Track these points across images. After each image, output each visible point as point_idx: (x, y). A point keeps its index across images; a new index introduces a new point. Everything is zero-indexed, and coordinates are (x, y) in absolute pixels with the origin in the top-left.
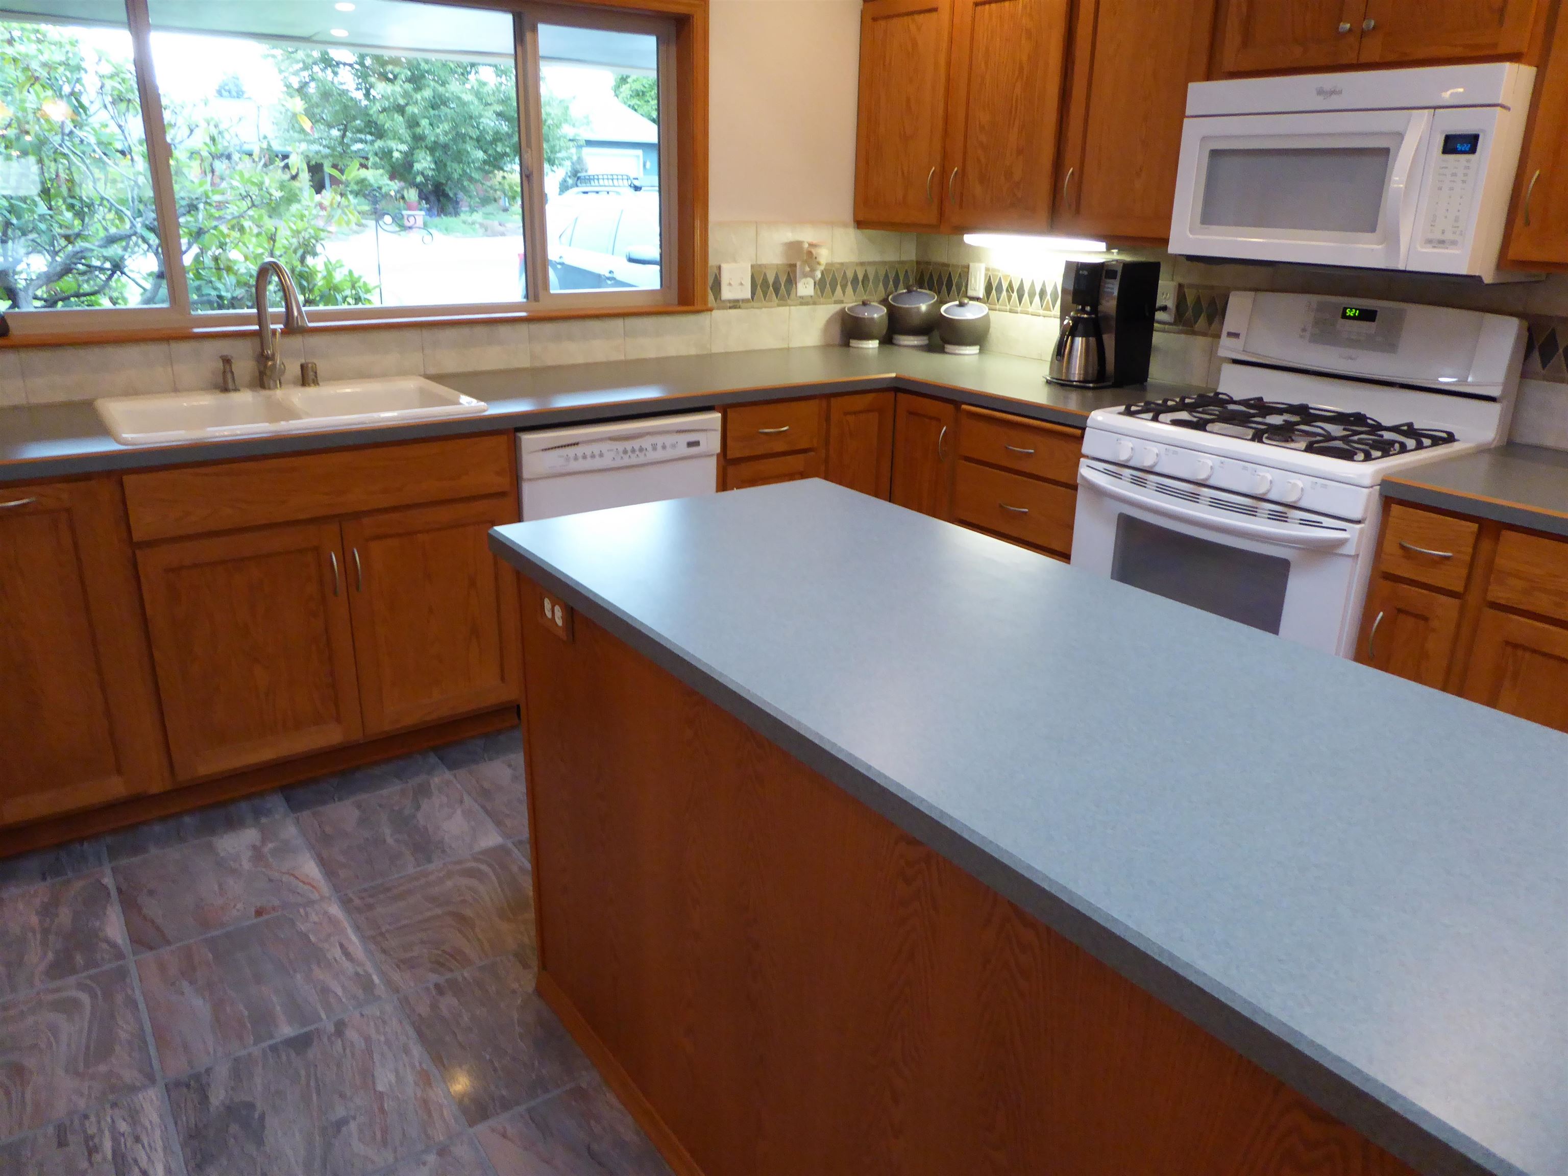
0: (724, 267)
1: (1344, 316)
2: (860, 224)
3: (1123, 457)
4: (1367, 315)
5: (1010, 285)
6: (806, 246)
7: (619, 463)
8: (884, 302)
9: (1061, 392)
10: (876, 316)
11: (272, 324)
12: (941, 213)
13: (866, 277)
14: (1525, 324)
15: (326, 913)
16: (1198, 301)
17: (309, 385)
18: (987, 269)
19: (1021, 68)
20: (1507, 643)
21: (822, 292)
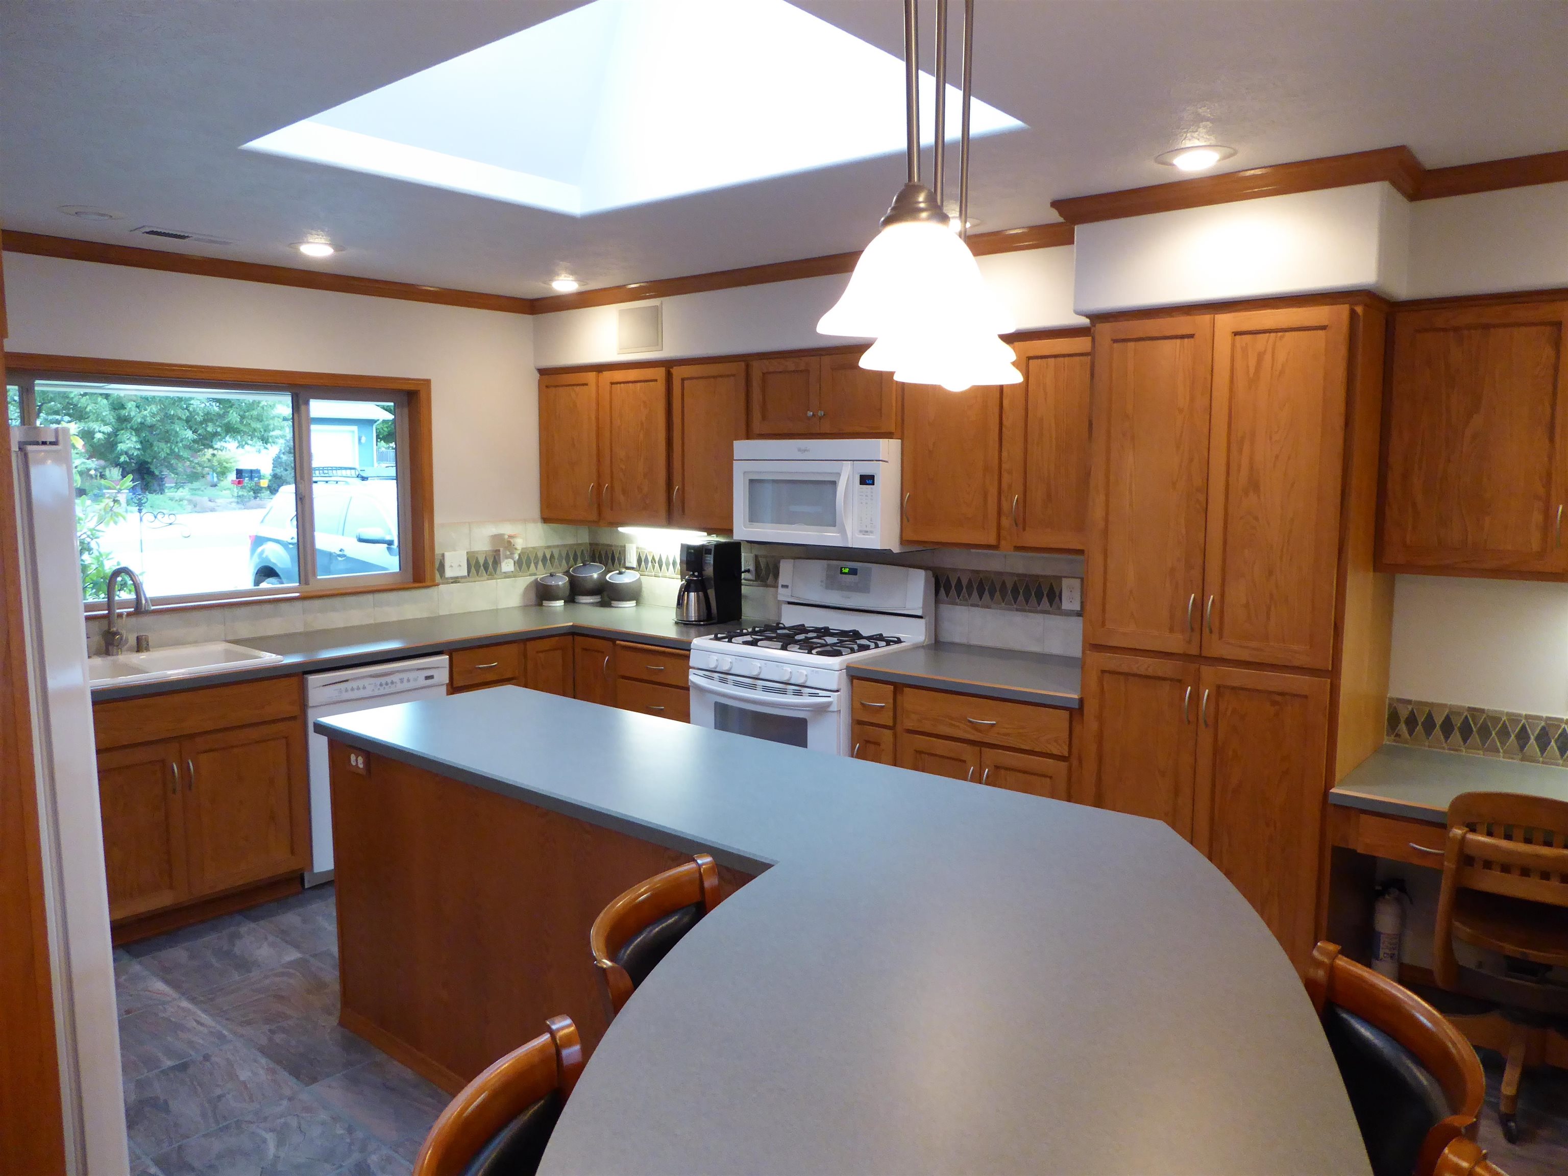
0: (447, 554)
1: (842, 573)
2: (546, 520)
3: (712, 666)
4: (853, 572)
5: (653, 558)
6: (507, 537)
7: (377, 693)
8: (567, 573)
9: (684, 629)
10: (560, 583)
11: (118, 609)
12: (600, 513)
13: (552, 556)
14: (930, 573)
15: (179, 1006)
16: (767, 565)
17: (143, 652)
18: (637, 548)
19: (642, 424)
20: (916, 751)
21: (520, 568)
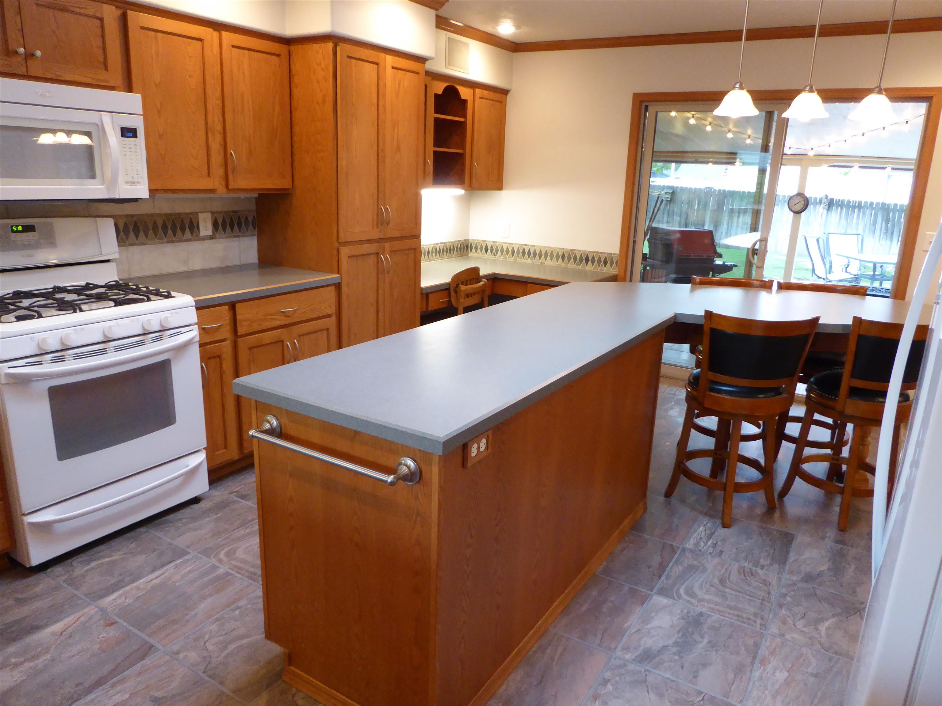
4: (29, 229)
20: (249, 349)
